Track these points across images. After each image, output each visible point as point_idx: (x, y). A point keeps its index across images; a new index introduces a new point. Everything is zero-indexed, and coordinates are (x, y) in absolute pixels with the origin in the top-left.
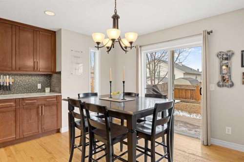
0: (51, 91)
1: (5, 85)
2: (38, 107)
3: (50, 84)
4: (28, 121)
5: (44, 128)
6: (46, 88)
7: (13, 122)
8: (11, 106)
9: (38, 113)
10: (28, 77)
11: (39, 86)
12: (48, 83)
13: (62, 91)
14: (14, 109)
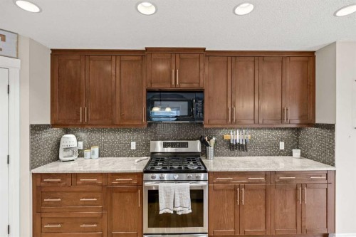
0: (303, 155)
1: (241, 143)
2: (297, 189)
3: (298, 142)
4: (282, 210)
5: (305, 226)
6: (293, 150)
7: (262, 207)
8: (260, 182)
9: (296, 199)
10: (267, 132)
11: (282, 146)
12: (294, 141)
13: (337, 162)
14: (264, 188)
